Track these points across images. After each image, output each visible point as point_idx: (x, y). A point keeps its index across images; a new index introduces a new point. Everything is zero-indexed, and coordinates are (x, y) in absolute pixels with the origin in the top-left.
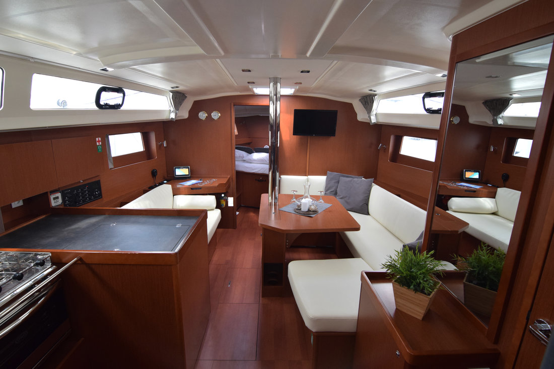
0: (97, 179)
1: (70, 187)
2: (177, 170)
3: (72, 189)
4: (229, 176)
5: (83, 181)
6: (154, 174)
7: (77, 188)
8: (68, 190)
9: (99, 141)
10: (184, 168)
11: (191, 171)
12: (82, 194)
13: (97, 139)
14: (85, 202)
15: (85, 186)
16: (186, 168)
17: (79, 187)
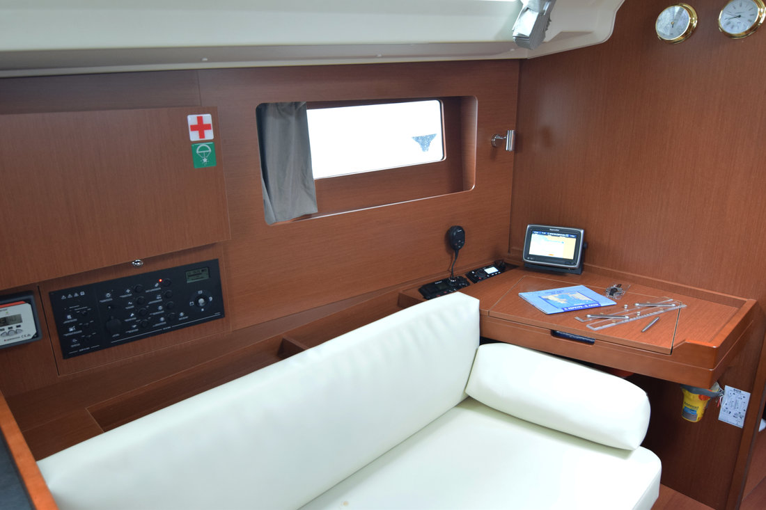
0: (206, 256)
1: (85, 283)
2: (536, 237)
3: (96, 290)
4: (750, 302)
5: (146, 261)
6: (454, 241)
7: (117, 286)
8: (78, 290)
9: (201, 127)
10: (562, 232)
11: (586, 250)
12: (137, 303)
13: (192, 120)
14: (148, 328)
15: (151, 278)
16: (570, 234)
17: (127, 282)
